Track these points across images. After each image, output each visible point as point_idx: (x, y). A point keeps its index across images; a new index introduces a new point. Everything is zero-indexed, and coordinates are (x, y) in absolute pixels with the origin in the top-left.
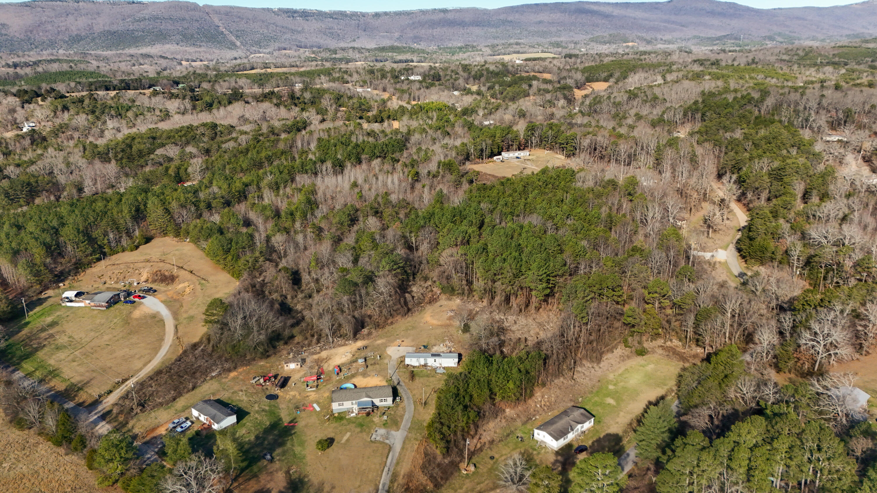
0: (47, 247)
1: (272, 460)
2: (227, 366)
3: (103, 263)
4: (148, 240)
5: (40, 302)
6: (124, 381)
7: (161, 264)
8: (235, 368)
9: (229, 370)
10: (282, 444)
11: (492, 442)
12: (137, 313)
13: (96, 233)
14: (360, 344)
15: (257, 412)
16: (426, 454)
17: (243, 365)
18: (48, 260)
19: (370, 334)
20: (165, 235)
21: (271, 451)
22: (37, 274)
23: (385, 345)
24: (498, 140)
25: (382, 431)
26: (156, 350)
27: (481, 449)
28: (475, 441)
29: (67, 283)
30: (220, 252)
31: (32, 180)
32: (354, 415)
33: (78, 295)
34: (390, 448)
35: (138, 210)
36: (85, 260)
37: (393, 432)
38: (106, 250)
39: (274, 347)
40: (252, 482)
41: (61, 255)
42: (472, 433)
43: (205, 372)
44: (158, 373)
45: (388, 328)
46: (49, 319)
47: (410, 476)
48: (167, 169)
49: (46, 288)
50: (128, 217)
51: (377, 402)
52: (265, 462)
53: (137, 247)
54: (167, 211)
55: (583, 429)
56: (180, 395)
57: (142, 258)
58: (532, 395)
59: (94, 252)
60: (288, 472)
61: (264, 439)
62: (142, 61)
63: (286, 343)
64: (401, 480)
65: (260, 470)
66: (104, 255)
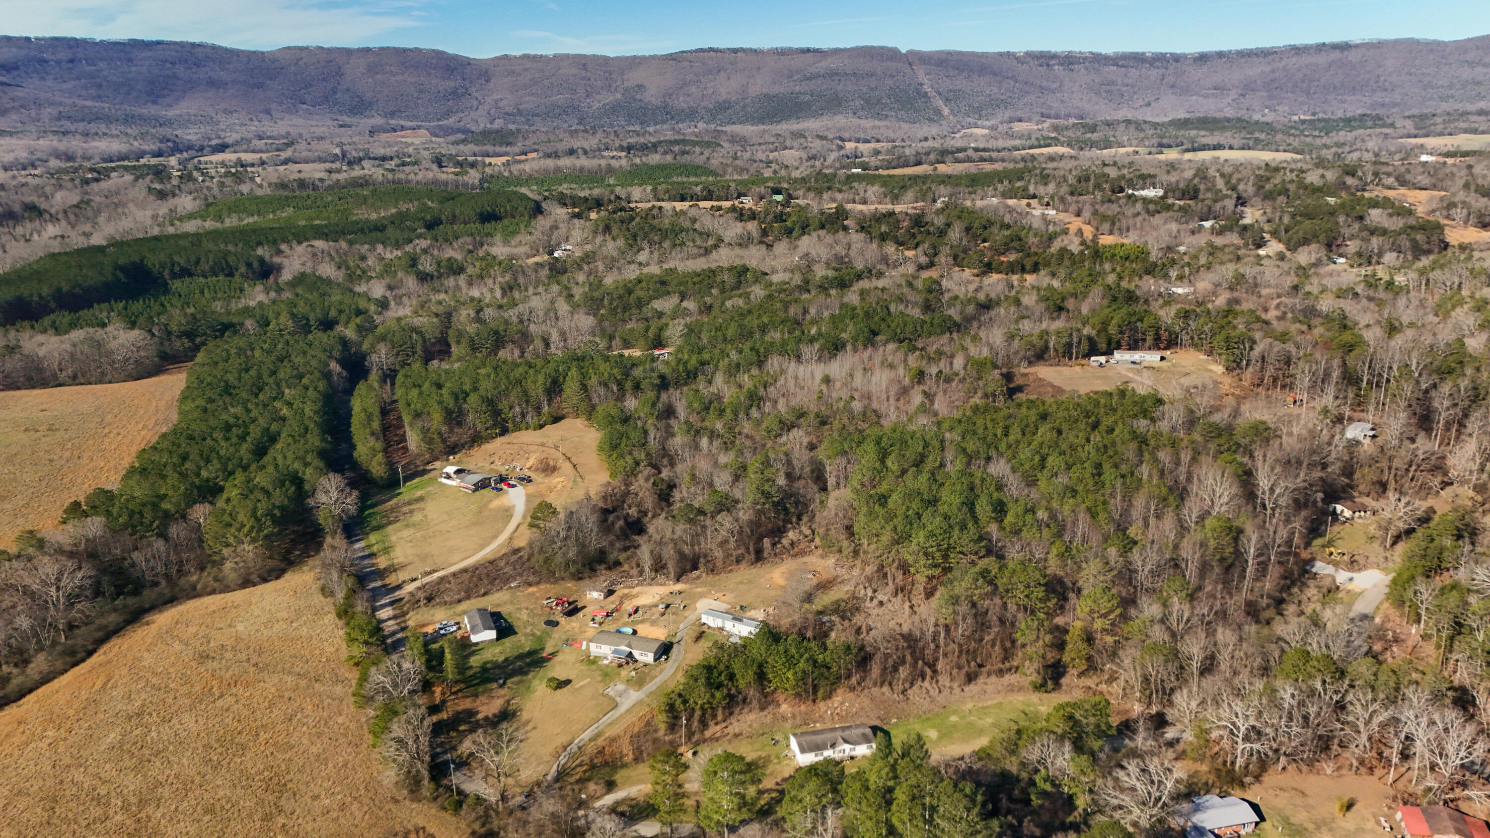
0: (448, 413)
1: (501, 686)
2: (531, 578)
3: (500, 440)
4: (557, 419)
5: (424, 472)
6: (435, 571)
7: (553, 451)
8: (538, 583)
9: (530, 585)
10: (526, 673)
11: (736, 736)
12: (495, 504)
13: (503, 405)
14: (679, 587)
15: (526, 635)
16: (648, 724)
17: (548, 581)
18: (444, 429)
19: (698, 577)
20: (577, 416)
21: (511, 676)
22: (430, 442)
23: (702, 595)
24: (1112, 330)
25: (621, 687)
26: (482, 547)
27: (717, 740)
28: (718, 728)
29: (458, 456)
30: (606, 447)
31: (501, 328)
32: (606, 662)
33: (458, 472)
34: (616, 706)
35: (555, 382)
36: (484, 434)
37: (632, 692)
38: (510, 425)
39: (593, 570)
40: (468, 700)
41: (460, 424)
42: (720, 718)
43: (507, 580)
44: (465, 570)
45: (723, 576)
46: (419, 493)
47: (613, 740)
48: (647, 329)
49: (436, 459)
50: (540, 390)
51: (636, 654)
52: (495, 685)
53: (541, 427)
54: (584, 387)
55: (853, 753)
56: (468, 597)
57: (539, 441)
58: (828, 696)
59: (494, 426)
60: (508, 701)
61: (512, 663)
62: (788, 144)
63: (609, 568)
64: (600, 742)
65: (484, 692)
66: (504, 432)
